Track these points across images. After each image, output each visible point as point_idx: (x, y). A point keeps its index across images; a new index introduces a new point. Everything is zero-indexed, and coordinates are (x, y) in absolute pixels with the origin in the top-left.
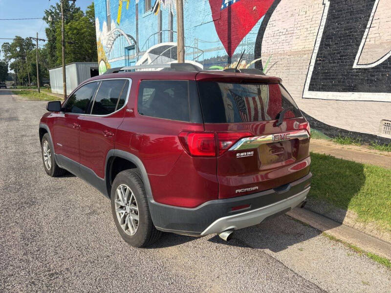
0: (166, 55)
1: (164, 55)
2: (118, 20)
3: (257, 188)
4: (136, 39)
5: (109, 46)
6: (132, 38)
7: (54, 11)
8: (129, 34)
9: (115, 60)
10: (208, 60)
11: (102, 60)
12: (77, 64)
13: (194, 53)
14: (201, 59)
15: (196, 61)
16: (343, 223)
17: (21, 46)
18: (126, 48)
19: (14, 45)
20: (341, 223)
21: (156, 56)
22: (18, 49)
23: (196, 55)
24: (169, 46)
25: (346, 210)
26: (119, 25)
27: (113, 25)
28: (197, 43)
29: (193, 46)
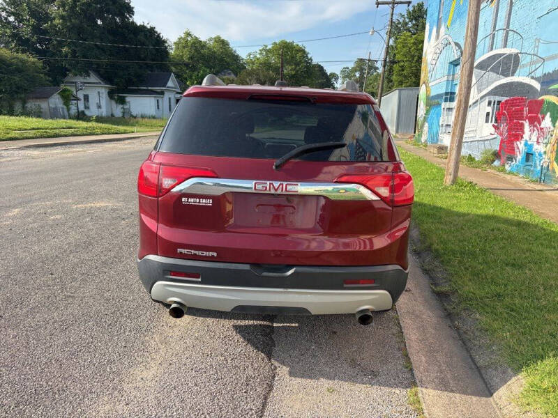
0: (494, 70)
1: (492, 70)
2: (449, 22)
3: (215, 254)
4: (463, 49)
5: (434, 62)
6: (460, 47)
7: (401, 21)
8: (456, 41)
9: (437, 81)
10: (549, 73)
11: (424, 83)
12: (400, 91)
13: (532, 63)
14: (539, 74)
15: (532, 78)
16: (494, 395)
17: (361, 70)
18: (451, 63)
19: (354, 70)
20: (491, 395)
21: (483, 72)
22: (358, 75)
23: (534, 66)
24: (500, 55)
25: (515, 374)
26: (448, 29)
27: (443, 29)
28: (538, 47)
29: (532, 52)
